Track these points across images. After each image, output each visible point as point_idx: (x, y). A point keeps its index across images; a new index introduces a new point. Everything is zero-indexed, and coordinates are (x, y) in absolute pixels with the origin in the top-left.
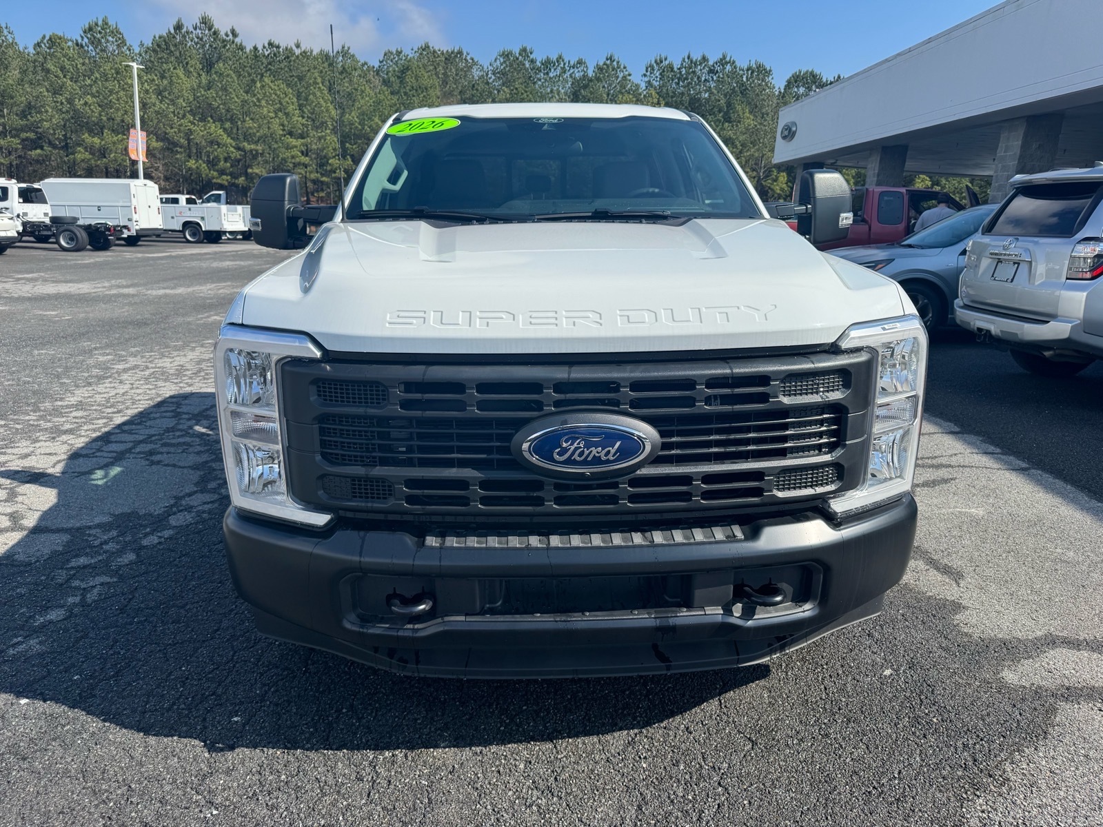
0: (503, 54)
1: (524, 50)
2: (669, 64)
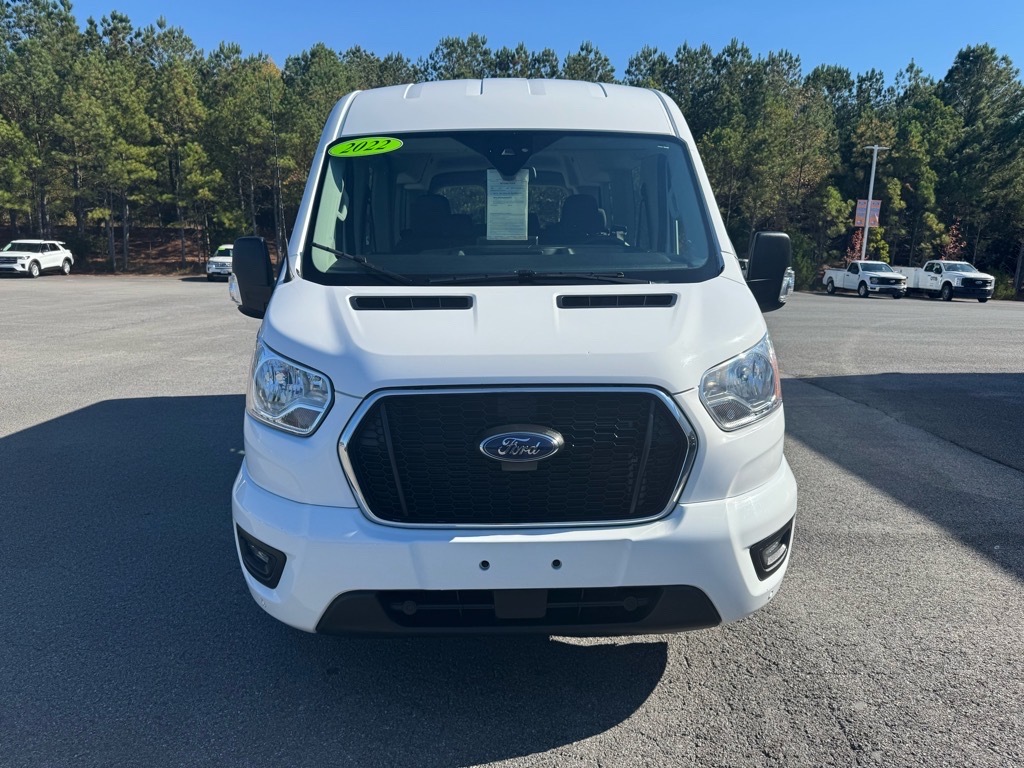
0: (447, 41)
1: (473, 40)
2: (661, 56)
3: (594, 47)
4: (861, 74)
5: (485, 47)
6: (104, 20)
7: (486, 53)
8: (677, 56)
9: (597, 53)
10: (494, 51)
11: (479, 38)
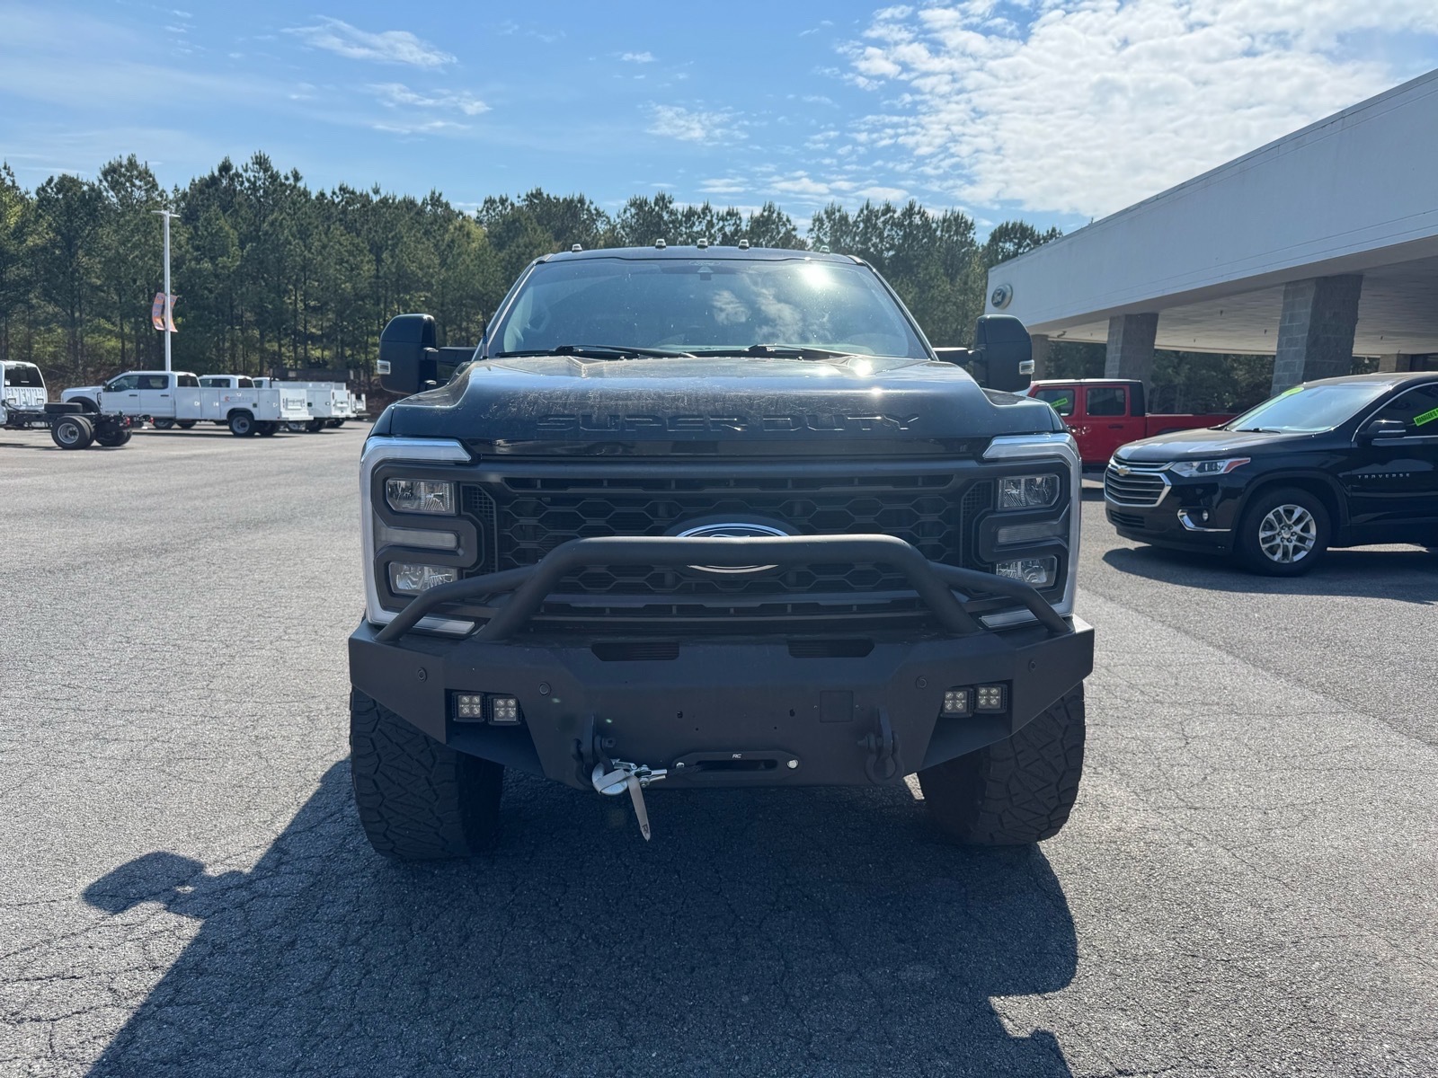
0: (635, 203)
1: (662, 201)
2: (842, 216)
3: (777, 209)
4: (1041, 233)
5: (671, 206)
6: (334, 193)
7: (672, 213)
8: (859, 216)
9: (779, 214)
10: (680, 210)
11: (666, 197)
